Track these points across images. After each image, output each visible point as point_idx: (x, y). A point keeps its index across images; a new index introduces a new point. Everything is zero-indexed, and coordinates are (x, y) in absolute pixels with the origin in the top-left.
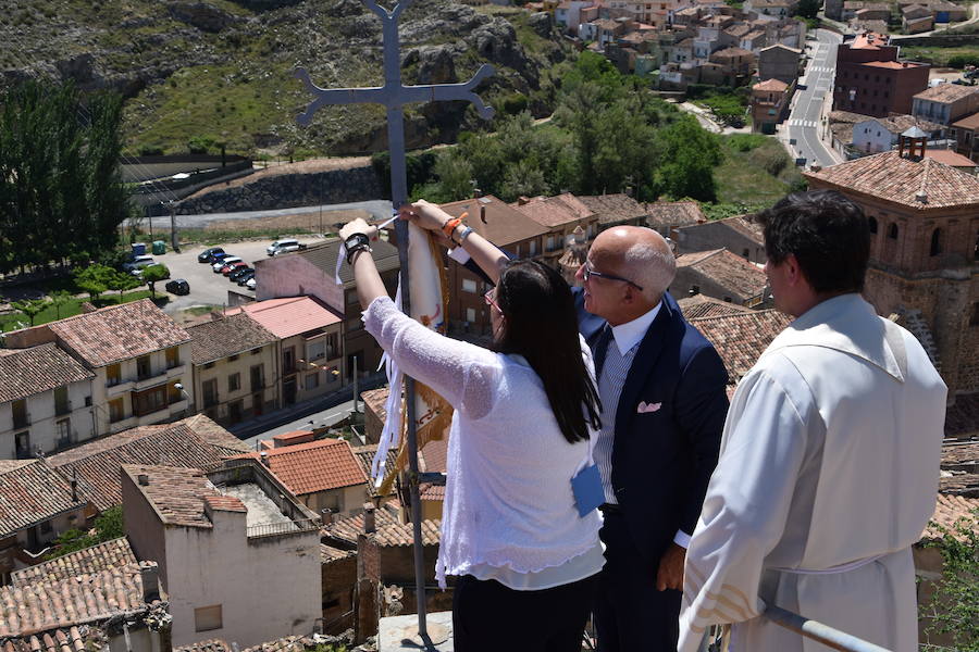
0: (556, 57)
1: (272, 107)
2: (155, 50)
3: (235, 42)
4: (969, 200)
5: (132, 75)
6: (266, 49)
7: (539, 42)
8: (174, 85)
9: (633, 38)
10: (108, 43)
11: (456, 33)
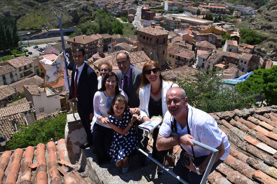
0: (95, 10)
1: (44, 20)
2: (22, 10)
3: (37, 8)
4: (162, 34)
5: (18, 15)
6: (43, 9)
7: (92, 8)
8: (26, 17)
9: (108, 7)
10: (12, 9)
11: (77, 6)
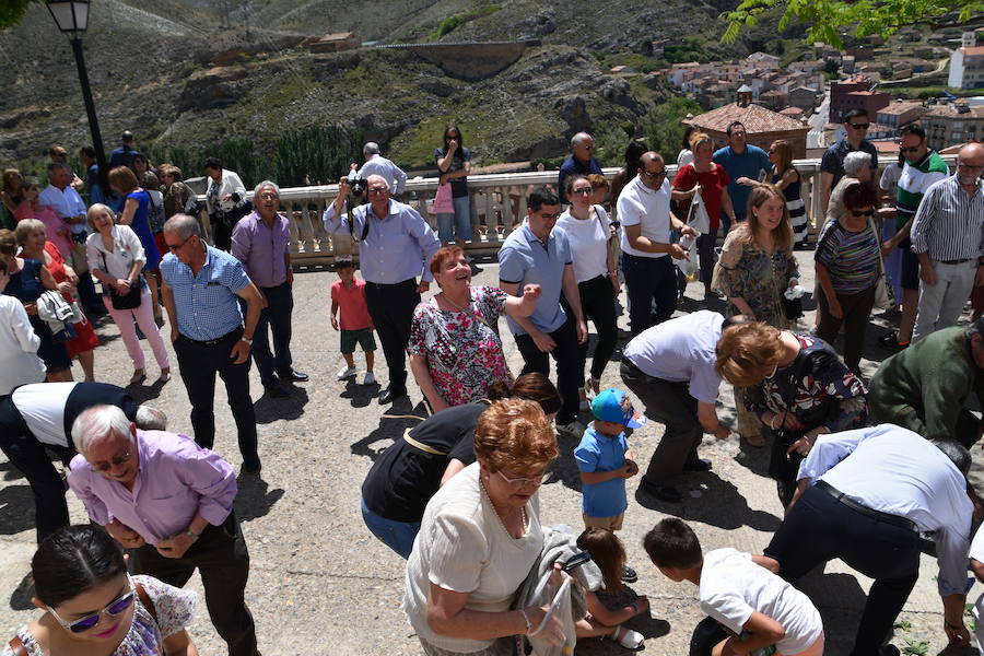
0: (660, 101)
1: (475, 136)
2: (410, 109)
3: (457, 101)
5: (396, 124)
6: (474, 104)
7: (649, 92)
8: (420, 128)
10: (384, 107)
11: (590, 88)
